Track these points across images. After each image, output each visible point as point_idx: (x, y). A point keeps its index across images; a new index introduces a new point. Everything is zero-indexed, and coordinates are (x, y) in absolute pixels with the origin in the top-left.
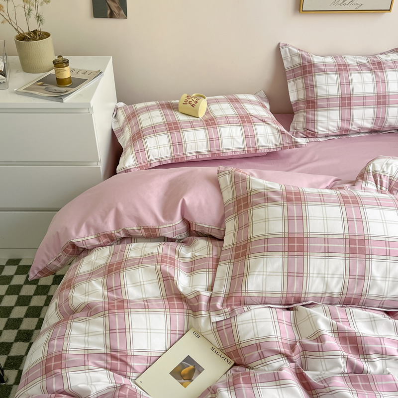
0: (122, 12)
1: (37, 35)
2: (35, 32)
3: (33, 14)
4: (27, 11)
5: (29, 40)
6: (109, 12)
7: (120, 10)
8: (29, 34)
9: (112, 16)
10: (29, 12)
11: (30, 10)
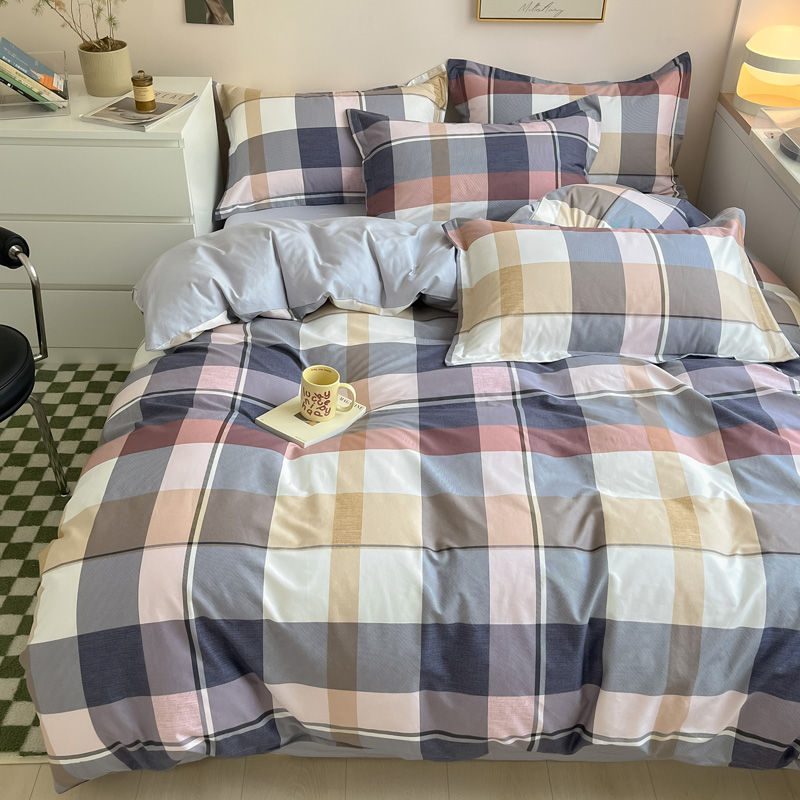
0: (227, 16)
1: (108, 45)
2: (105, 40)
3: (105, 15)
4: (96, 12)
5: (98, 50)
6: (208, 15)
7: (223, 13)
8: (98, 43)
9: (212, 20)
10: (99, 13)
11: (100, 10)
